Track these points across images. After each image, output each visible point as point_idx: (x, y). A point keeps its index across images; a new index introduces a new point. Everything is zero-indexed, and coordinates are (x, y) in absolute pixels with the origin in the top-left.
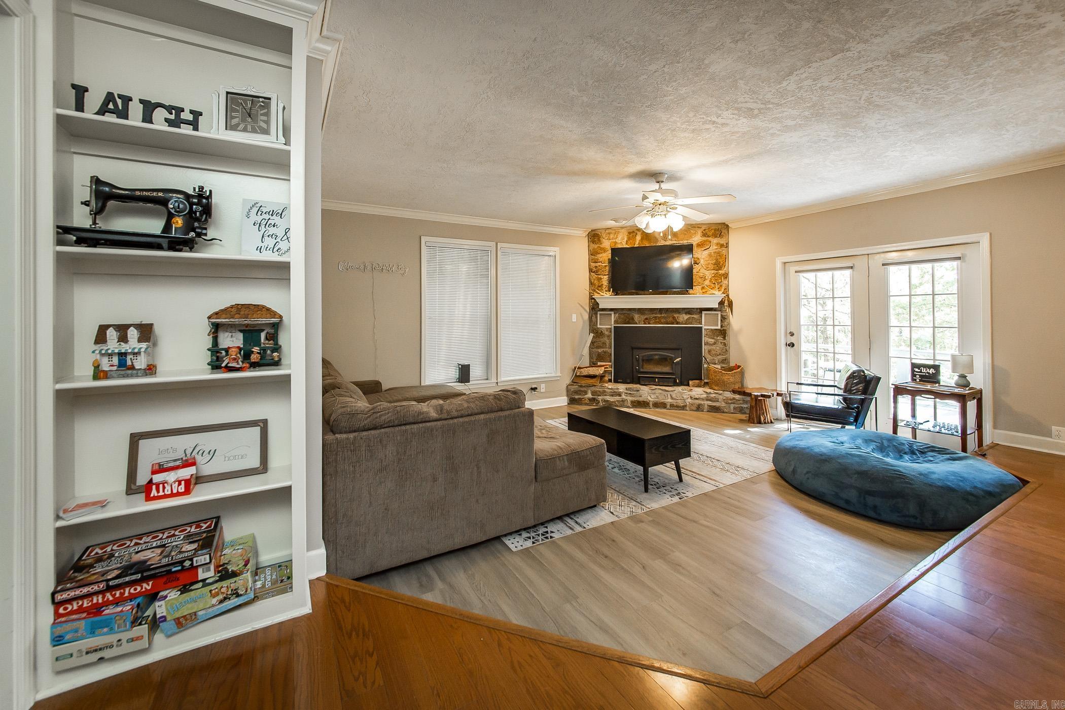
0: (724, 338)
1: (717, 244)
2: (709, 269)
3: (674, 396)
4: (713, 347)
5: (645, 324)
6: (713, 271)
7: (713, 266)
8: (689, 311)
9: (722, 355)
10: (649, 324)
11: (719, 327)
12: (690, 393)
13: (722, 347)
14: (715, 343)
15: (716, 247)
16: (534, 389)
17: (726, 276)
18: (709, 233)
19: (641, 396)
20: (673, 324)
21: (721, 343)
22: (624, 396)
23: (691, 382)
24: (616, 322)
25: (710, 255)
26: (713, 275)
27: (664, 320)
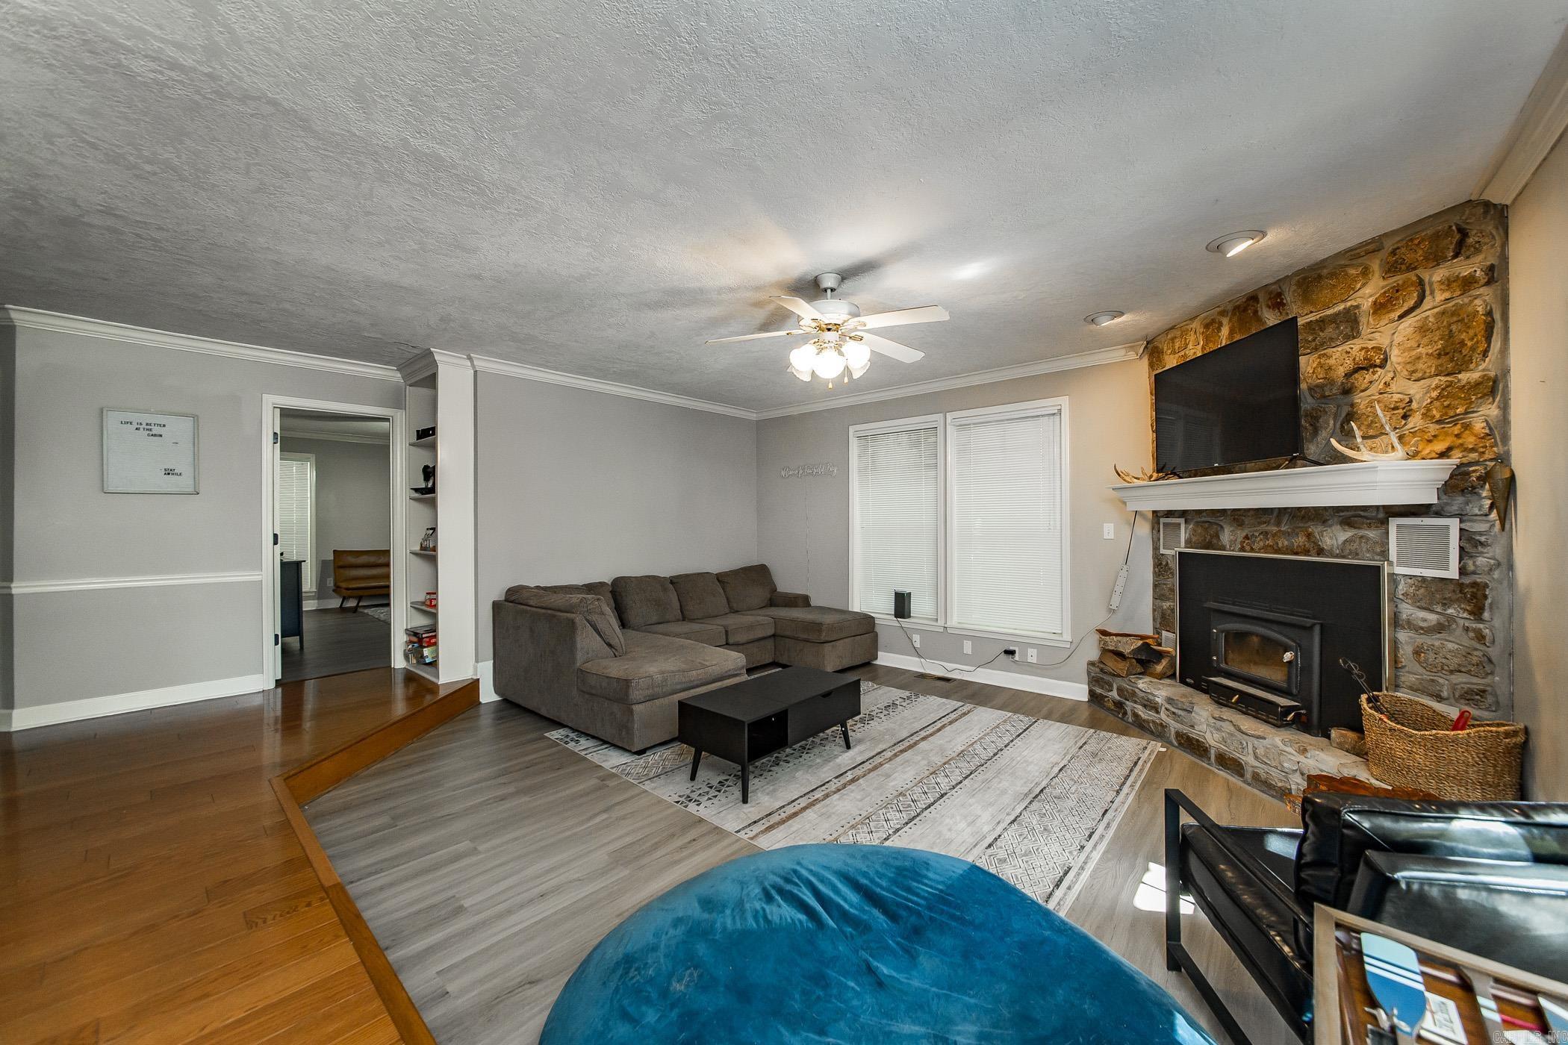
0: (1477, 613)
1: (1448, 283)
2: (1419, 375)
3: (1260, 751)
4: (1435, 640)
5: (1242, 549)
6: (1436, 381)
7: (1434, 362)
8: (1351, 516)
9: (1469, 672)
10: (1252, 550)
11: (1453, 573)
12: (1301, 758)
13: (1466, 642)
14: (1439, 628)
15: (1447, 295)
16: (1011, 653)
17: (1494, 387)
18: (1409, 257)
19: (1192, 726)
20: (1307, 552)
21: (1467, 629)
22: (1163, 715)
23: (1334, 733)
24: (1189, 543)
25: (1423, 330)
26: (1434, 394)
27: (1286, 543)
